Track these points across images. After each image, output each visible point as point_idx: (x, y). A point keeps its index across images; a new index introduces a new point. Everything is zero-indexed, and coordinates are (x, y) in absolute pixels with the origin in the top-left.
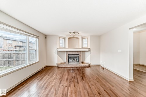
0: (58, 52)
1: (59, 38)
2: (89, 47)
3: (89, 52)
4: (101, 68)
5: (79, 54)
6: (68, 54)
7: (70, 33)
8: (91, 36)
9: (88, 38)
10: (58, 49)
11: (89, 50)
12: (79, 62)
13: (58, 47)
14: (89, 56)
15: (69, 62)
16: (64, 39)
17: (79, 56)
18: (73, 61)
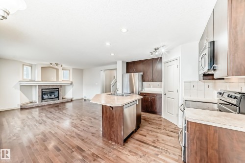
0: (21, 86)
1: (23, 65)
2: (71, 80)
3: (71, 86)
4: (83, 100)
5: (58, 89)
6: (42, 89)
7: (51, 64)
8: (73, 69)
9: (69, 70)
10: (21, 82)
11: (72, 83)
12: (58, 97)
13: (22, 80)
14: (71, 90)
15: (43, 98)
16: (30, 68)
17: (58, 91)
18: (50, 97)
